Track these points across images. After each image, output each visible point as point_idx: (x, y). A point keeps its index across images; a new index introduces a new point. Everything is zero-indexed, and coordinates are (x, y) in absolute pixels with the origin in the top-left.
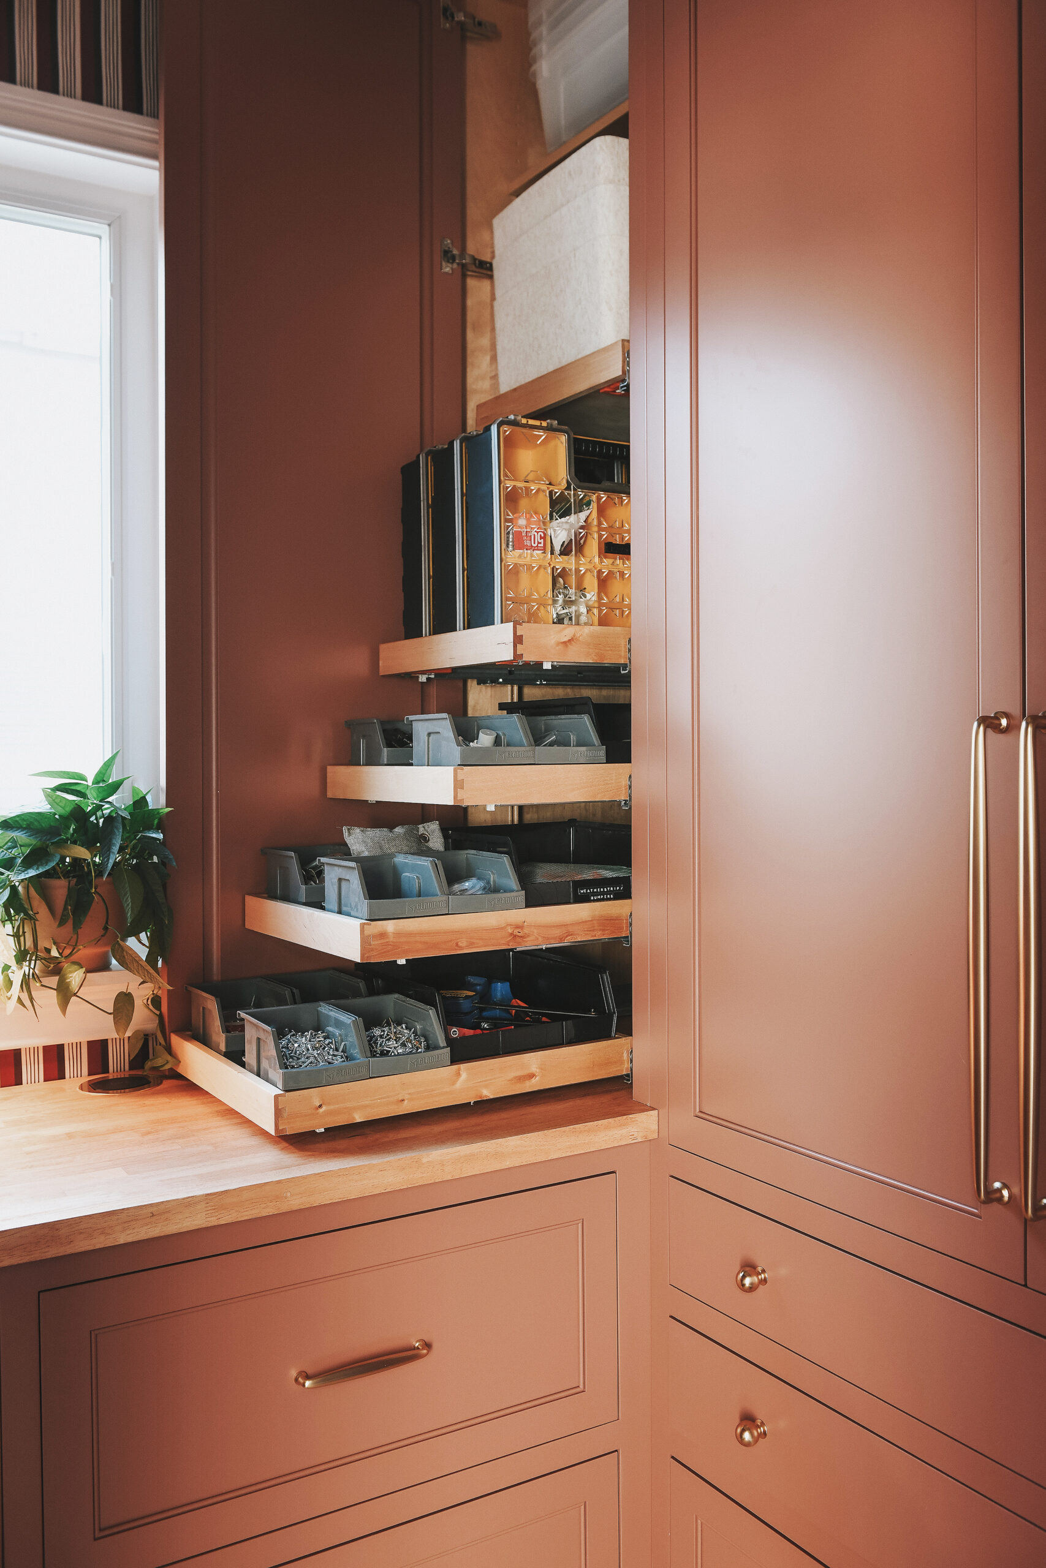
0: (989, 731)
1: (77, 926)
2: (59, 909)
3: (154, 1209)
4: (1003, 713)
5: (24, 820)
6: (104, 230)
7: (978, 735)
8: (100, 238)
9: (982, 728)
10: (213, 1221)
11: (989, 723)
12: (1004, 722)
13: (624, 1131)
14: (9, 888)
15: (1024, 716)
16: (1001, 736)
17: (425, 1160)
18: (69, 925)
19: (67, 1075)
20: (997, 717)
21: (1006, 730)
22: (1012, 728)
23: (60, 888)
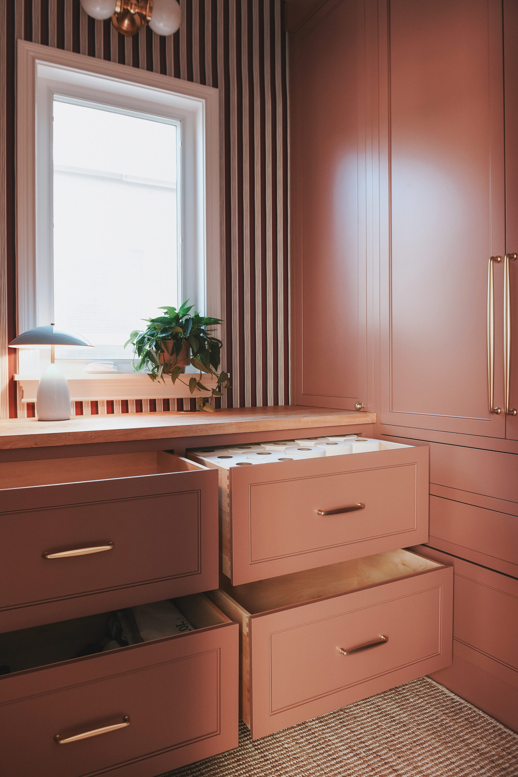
0: (494, 261)
1: (177, 355)
2: (170, 351)
3: (220, 425)
4: (499, 256)
5: (160, 319)
6: (178, 123)
7: (490, 263)
8: (176, 126)
9: (492, 261)
10: (238, 432)
11: (494, 259)
12: (499, 259)
13: (365, 419)
14: (155, 342)
15: (506, 254)
16: (498, 264)
17: (302, 420)
18: (175, 354)
19: (170, 410)
20: (497, 257)
21: (499, 262)
22: (502, 261)
23: (171, 343)
